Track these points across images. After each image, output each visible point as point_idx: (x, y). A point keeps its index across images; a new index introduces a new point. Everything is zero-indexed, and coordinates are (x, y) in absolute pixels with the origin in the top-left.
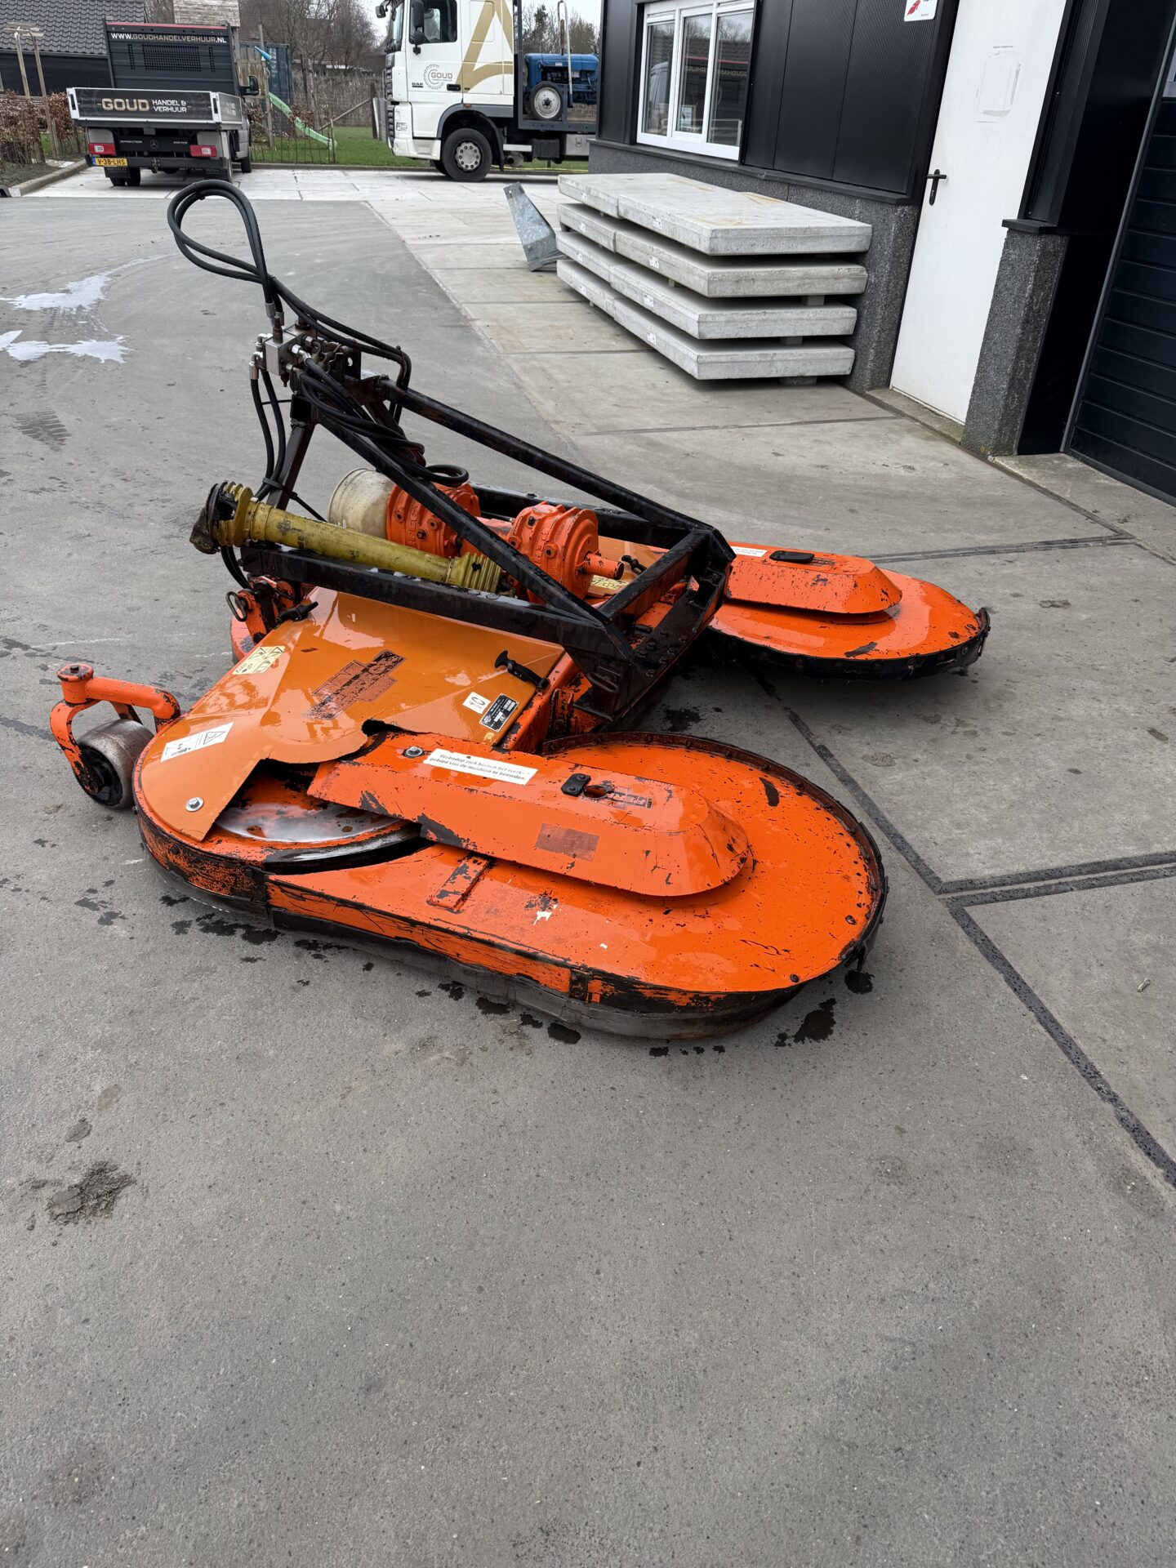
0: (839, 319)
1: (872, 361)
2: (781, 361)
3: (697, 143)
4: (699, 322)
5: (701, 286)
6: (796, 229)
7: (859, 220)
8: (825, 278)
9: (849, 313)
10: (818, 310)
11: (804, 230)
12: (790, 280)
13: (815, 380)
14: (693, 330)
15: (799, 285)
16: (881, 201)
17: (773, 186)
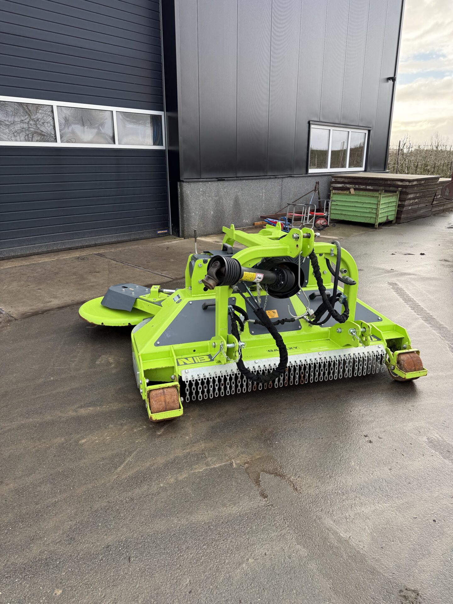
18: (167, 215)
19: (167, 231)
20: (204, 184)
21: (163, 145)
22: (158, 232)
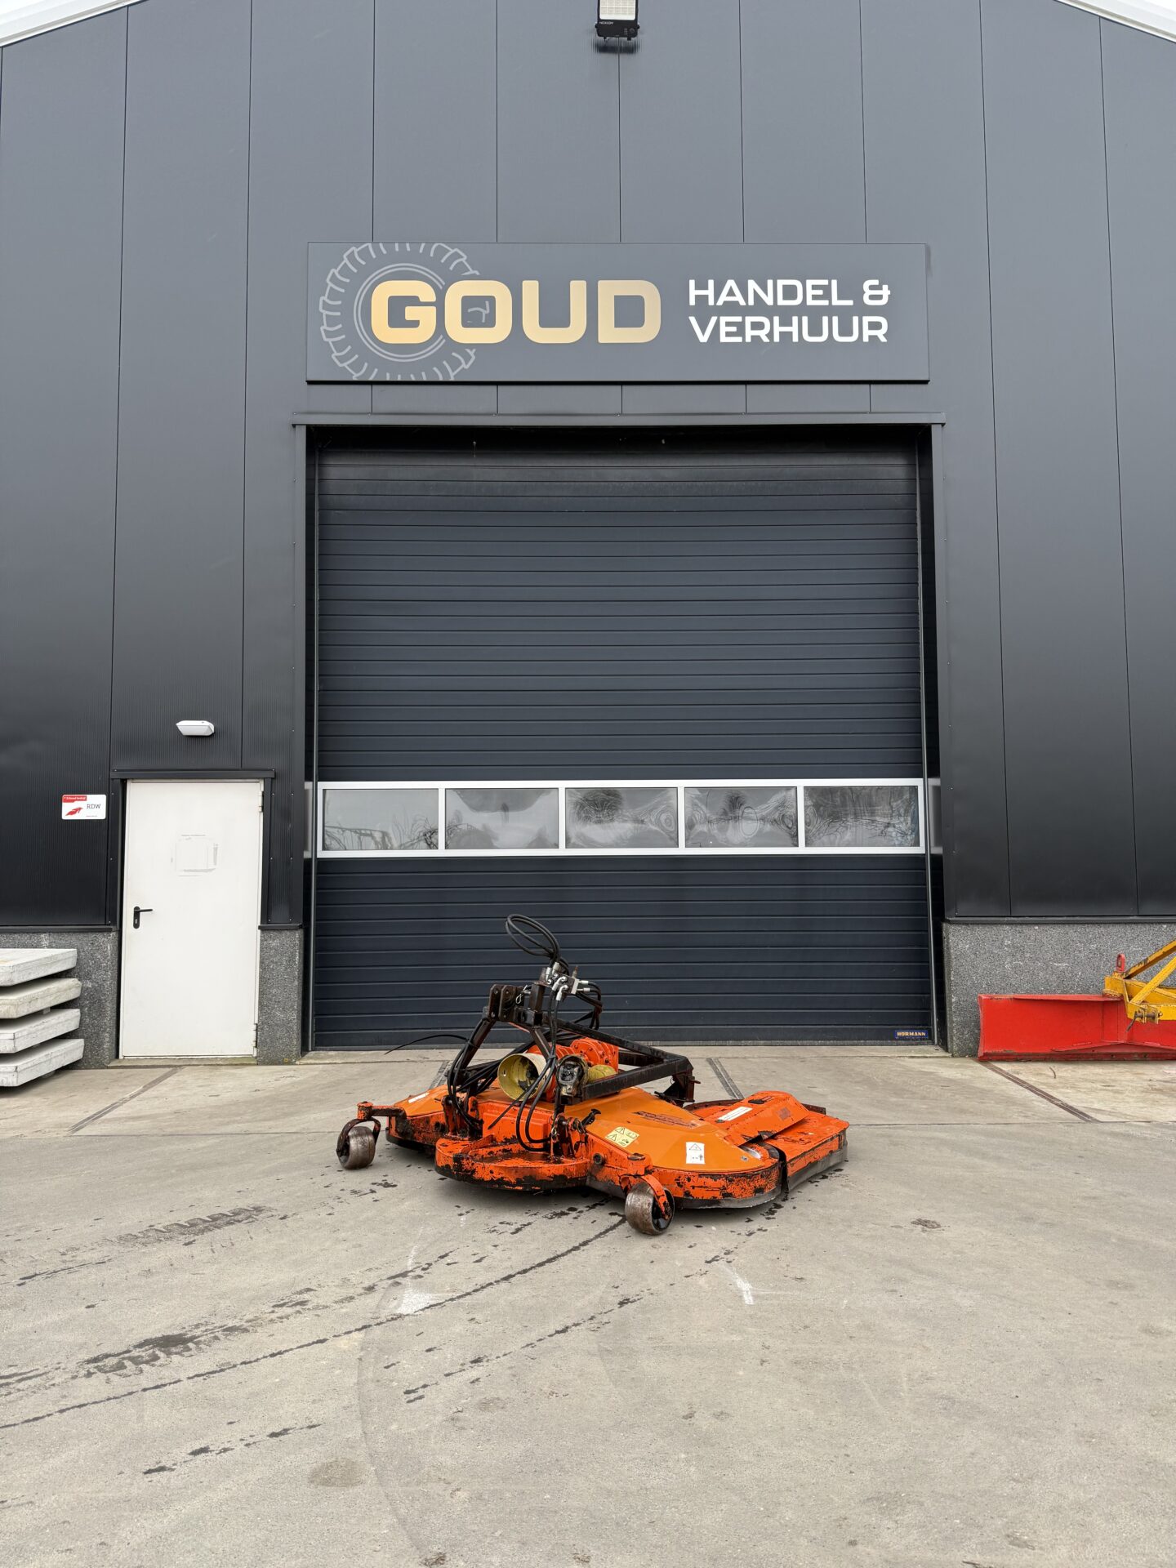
1: (107, 1042)
8: (66, 990)
9: (75, 1013)
11: (51, 957)
16: (81, 932)
18: (926, 996)
19: (924, 1034)
20: (1018, 929)
21: (919, 846)
22: (899, 1034)
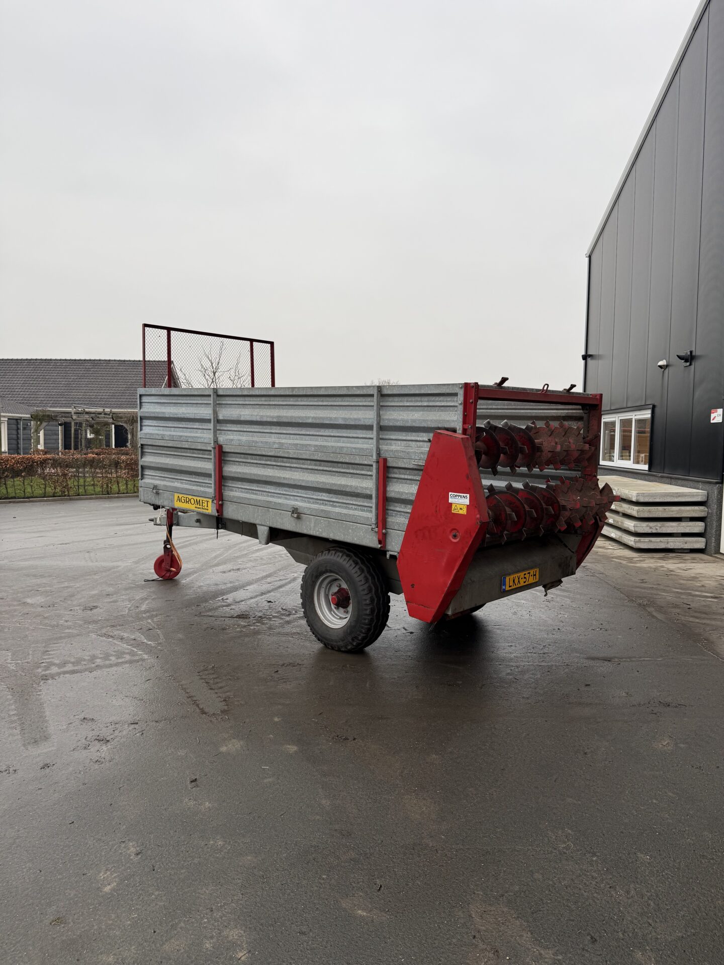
0: (698, 527)
1: (714, 542)
2: (672, 542)
3: (628, 464)
4: (634, 526)
5: (635, 514)
6: (673, 493)
7: (702, 490)
8: (689, 511)
9: (702, 524)
10: (687, 523)
11: (677, 493)
12: (674, 511)
13: (689, 551)
14: (632, 529)
15: (677, 513)
16: (710, 483)
17: (664, 479)
